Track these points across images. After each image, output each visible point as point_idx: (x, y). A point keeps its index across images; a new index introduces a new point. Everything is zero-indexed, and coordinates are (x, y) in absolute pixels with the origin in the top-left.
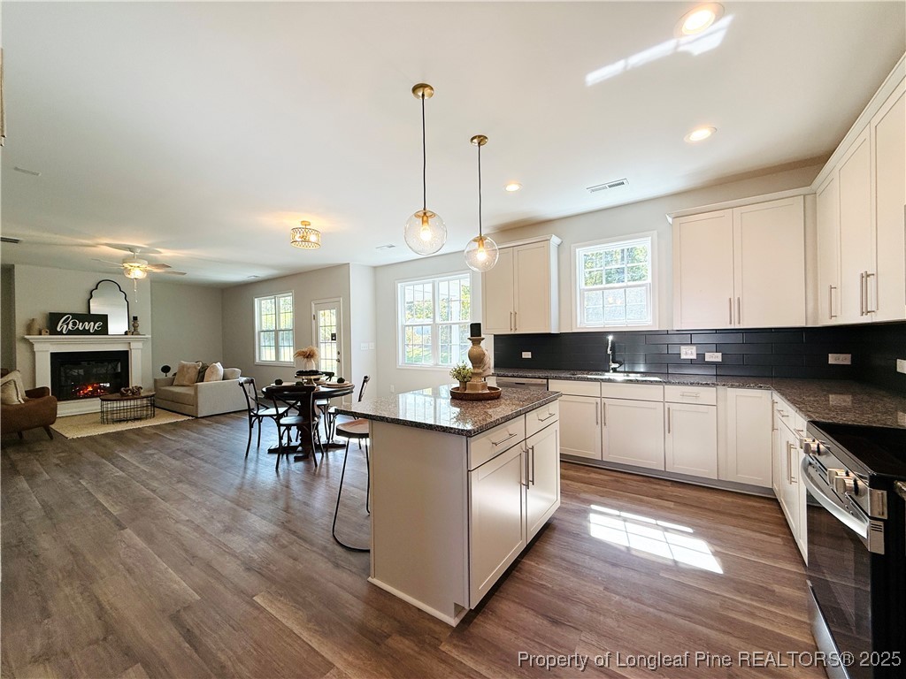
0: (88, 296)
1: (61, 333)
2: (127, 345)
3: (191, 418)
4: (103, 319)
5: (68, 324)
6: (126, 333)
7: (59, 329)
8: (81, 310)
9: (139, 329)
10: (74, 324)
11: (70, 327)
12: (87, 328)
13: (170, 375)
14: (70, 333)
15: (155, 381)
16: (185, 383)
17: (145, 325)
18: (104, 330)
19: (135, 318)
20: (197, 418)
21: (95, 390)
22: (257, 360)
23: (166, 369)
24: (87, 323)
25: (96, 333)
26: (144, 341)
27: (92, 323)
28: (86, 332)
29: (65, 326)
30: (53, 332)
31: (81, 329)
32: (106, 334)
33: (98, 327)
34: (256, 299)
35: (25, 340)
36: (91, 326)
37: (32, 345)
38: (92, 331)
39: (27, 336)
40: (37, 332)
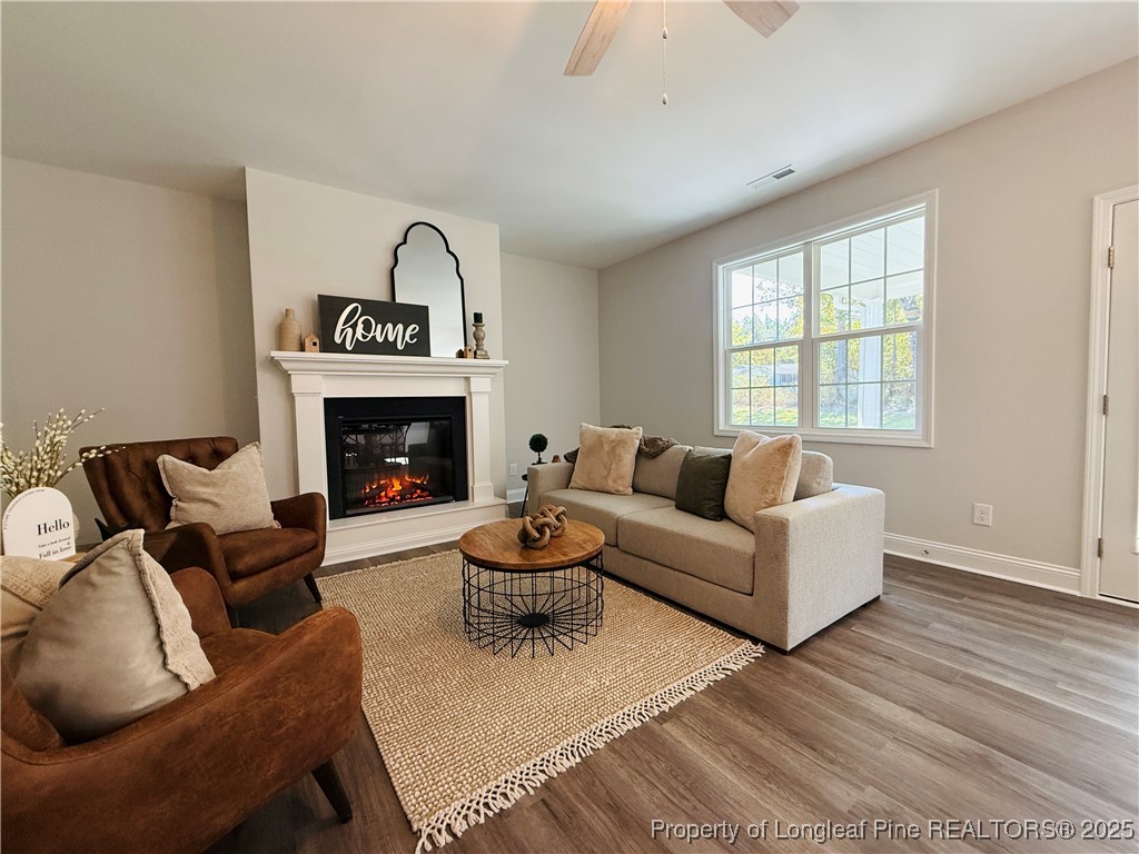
0: (391, 261)
1: (341, 349)
2: (462, 382)
3: (749, 648)
4: (419, 315)
5: (354, 327)
6: (461, 354)
7: (338, 340)
8: (378, 293)
9: (486, 344)
10: (367, 326)
11: (359, 335)
12: (391, 339)
13: (547, 455)
14: (360, 348)
16: (609, 487)
18: (420, 346)
19: (478, 318)
21: (407, 489)
23: (538, 443)
24: (390, 325)
25: (410, 350)
26: (490, 372)
27: (400, 326)
28: (388, 348)
29: (350, 331)
30: (328, 345)
31: (380, 340)
32: (428, 354)
33: (412, 337)
34: (720, 267)
35: (274, 364)
36: (398, 333)
37: (286, 377)
38: (400, 347)
39: (276, 354)
40: (296, 344)
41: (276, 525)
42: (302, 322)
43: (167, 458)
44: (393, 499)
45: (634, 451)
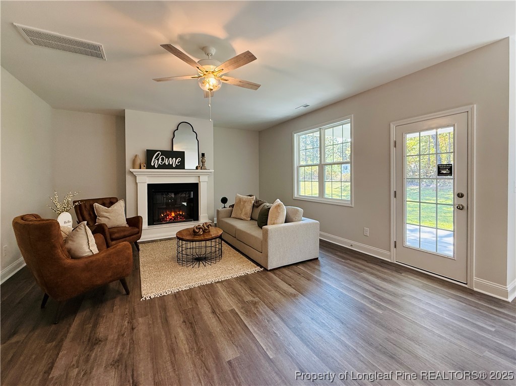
0: (172, 136)
1: (153, 167)
2: (197, 178)
3: (258, 269)
4: (181, 155)
5: (158, 160)
6: (197, 168)
7: (152, 164)
8: (167, 148)
9: (206, 164)
10: (163, 159)
11: (160, 163)
12: (171, 163)
13: (227, 205)
14: (160, 167)
15: (218, 211)
16: (243, 217)
17: (209, 161)
18: (181, 166)
19: (203, 155)
20: (266, 270)
21: (176, 216)
22: (296, 195)
23: (224, 200)
24: (171, 159)
25: (177, 167)
26: (208, 174)
27: (174, 159)
28: (170, 167)
29: (157, 161)
30: (149, 166)
31: (167, 164)
32: (184, 168)
33: (178, 163)
34: (295, 135)
35: (132, 173)
36: (174, 161)
37: (135, 177)
38: (174, 166)
39: (132, 170)
40: (138, 166)
41: (127, 226)
42: (141, 158)
43: (96, 204)
44: (171, 219)
45: (252, 205)
